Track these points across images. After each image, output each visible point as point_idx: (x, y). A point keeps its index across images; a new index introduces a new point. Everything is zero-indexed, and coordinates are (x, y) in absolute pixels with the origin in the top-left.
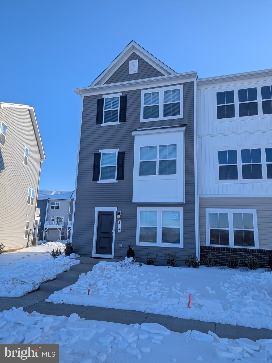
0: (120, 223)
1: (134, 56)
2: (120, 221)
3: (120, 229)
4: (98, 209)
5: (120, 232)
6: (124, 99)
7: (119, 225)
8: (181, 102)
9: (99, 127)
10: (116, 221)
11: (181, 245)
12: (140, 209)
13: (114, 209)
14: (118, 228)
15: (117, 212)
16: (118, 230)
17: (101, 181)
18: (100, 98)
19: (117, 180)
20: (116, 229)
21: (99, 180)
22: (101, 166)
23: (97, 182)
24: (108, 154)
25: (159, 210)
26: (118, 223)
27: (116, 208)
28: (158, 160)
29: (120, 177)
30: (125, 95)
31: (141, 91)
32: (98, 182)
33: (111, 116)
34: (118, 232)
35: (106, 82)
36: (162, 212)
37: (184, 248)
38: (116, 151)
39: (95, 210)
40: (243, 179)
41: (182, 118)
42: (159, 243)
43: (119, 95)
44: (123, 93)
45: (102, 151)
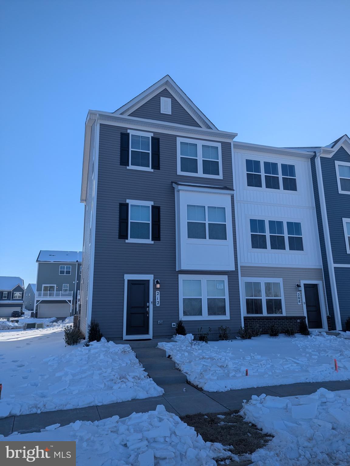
0: (159, 294)
1: (165, 93)
2: (159, 292)
3: (159, 302)
4: (128, 277)
5: (159, 305)
6: (156, 141)
7: (158, 297)
8: (220, 161)
9: (125, 169)
10: (153, 291)
11: (227, 317)
12: (181, 277)
13: (150, 277)
14: (157, 301)
15: (154, 281)
16: (157, 303)
17: (130, 240)
18: (124, 131)
19: (152, 240)
20: (154, 302)
21: (127, 239)
22: (130, 221)
23: (125, 241)
24: (139, 206)
25: (204, 278)
26: (156, 295)
27: (153, 275)
28: (207, 222)
29: (156, 237)
30: (157, 136)
31: (176, 137)
32: (127, 241)
33: (140, 159)
34: (157, 305)
35: (132, 113)
36: (207, 280)
37: (231, 320)
38: (150, 204)
39: (123, 278)
40: (271, 249)
41: (222, 180)
42: (205, 316)
43: (150, 135)
44: (155, 133)
45: (130, 202)
